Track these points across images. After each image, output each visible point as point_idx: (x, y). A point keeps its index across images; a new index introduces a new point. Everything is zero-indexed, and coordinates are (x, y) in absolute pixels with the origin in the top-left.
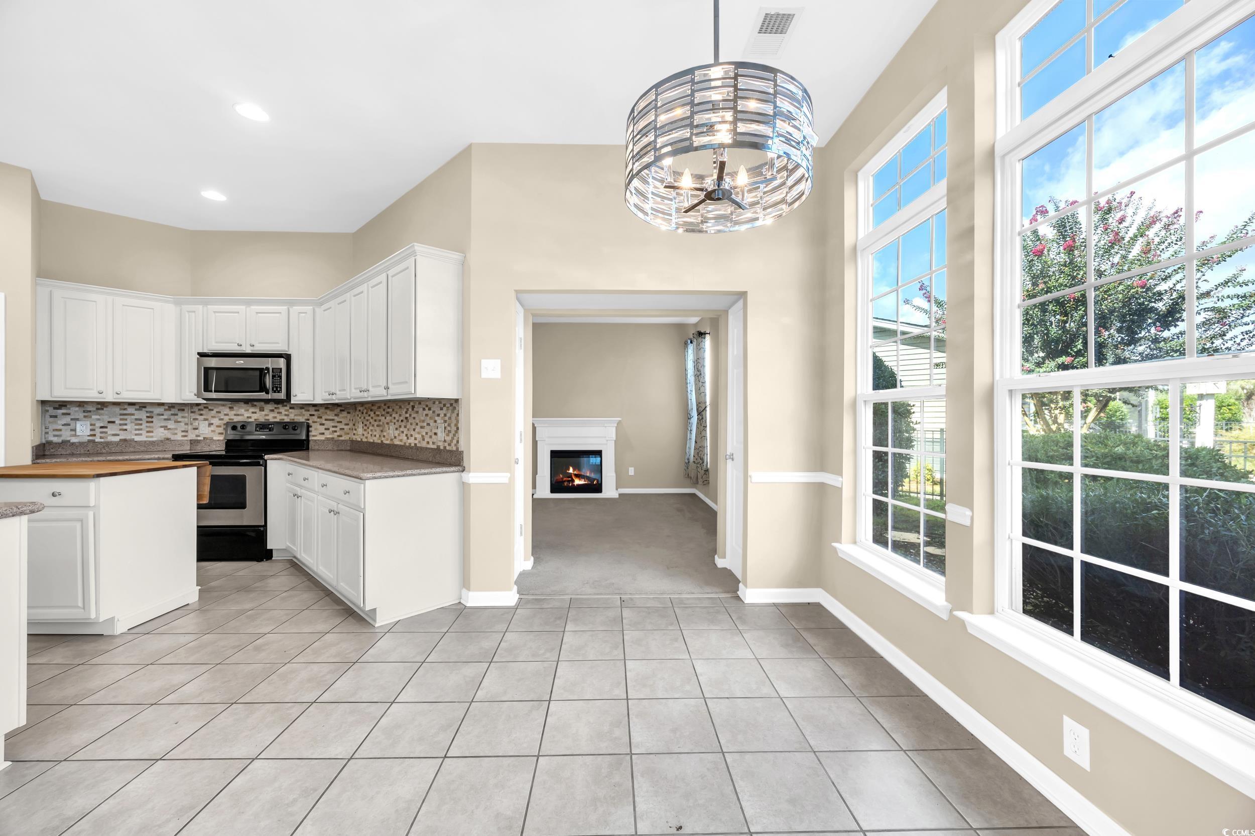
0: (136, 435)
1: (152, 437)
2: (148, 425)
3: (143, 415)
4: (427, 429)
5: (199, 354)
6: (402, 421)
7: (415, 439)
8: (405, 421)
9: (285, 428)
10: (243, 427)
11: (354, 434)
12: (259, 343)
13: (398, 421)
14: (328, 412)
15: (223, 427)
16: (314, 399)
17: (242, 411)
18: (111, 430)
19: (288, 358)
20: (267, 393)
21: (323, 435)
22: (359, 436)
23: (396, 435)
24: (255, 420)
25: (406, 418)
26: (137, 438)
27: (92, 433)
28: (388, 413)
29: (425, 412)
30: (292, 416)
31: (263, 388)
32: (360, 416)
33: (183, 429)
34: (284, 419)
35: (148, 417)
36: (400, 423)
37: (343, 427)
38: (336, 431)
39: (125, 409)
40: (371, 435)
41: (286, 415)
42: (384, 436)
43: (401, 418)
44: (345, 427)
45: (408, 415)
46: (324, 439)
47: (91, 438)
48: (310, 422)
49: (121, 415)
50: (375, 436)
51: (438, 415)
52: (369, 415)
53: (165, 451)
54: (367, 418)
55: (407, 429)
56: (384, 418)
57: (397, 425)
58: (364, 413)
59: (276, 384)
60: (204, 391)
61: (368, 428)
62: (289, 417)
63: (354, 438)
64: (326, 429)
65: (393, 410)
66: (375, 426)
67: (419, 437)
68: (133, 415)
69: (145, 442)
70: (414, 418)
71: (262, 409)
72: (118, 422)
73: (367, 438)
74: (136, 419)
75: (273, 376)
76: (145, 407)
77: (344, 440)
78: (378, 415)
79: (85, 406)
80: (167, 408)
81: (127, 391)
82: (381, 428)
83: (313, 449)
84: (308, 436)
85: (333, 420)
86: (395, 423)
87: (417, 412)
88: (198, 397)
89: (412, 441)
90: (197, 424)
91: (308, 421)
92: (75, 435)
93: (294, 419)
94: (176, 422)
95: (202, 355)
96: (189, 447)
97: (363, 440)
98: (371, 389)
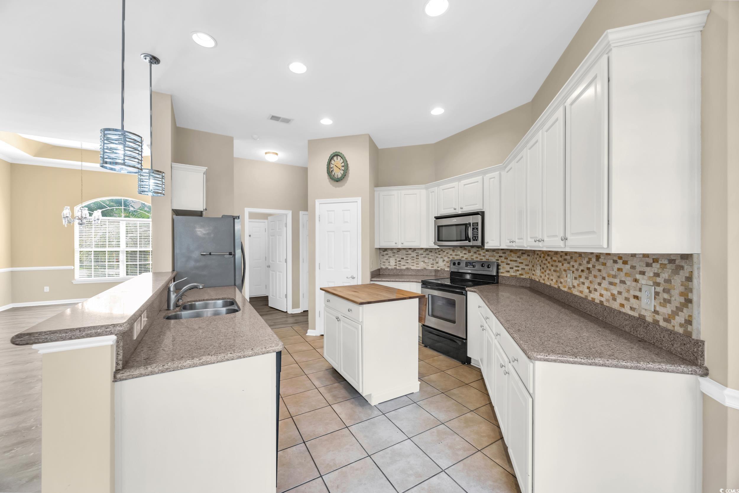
0: (412, 265)
1: (418, 267)
2: (417, 260)
3: (414, 254)
4: (621, 288)
5: (435, 217)
6: (582, 271)
7: (601, 295)
8: (587, 271)
9: (482, 266)
10: (459, 264)
11: (533, 274)
12: (466, 206)
13: (577, 270)
14: (513, 255)
15: (450, 262)
16: (500, 245)
17: (459, 252)
18: (403, 262)
19: (482, 214)
20: (470, 241)
21: (509, 273)
22: (537, 277)
23: (575, 285)
24: (466, 259)
25: (588, 269)
26: (413, 268)
27: (396, 264)
28: (565, 260)
29: (616, 266)
30: (487, 257)
31: (467, 239)
32: (538, 259)
33: (432, 263)
34: (482, 259)
35: (417, 256)
36: (579, 273)
37: (524, 267)
38: (518, 271)
39: (408, 251)
40: (548, 278)
41: (484, 256)
42: (561, 283)
43: (582, 268)
44: (526, 268)
45: (590, 266)
46: (509, 276)
47: (395, 267)
48: (499, 262)
49: (406, 254)
50: (552, 280)
51: (643, 273)
52: (546, 260)
53: (424, 275)
54: (544, 262)
55: (589, 281)
56: (561, 264)
57: (577, 274)
58: (542, 257)
59: (475, 235)
60: (438, 241)
61: (545, 271)
62: (486, 258)
63: (533, 277)
64: (511, 268)
65: (572, 258)
66: (552, 270)
67: (607, 295)
68: (410, 254)
69: (415, 270)
70: (600, 271)
71: (469, 252)
72: (405, 258)
73: (544, 280)
74: (412, 257)
75: (473, 229)
76: (415, 250)
77: (525, 278)
78: (555, 261)
79: (393, 250)
80: (424, 250)
81: (406, 242)
82: (558, 274)
83: (501, 283)
84: (498, 272)
85: (516, 261)
86: (573, 272)
87: (604, 264)
88: (435, 245)
89: (596, 296)
90: (438, 260)
91: (498, 261)
92: (390, 265)
93: (488, 260)
94: (429, 258)
95: (437, 218)
96: (434, 273)
97: (541, 281)
98: (546, 239)
